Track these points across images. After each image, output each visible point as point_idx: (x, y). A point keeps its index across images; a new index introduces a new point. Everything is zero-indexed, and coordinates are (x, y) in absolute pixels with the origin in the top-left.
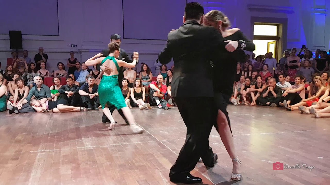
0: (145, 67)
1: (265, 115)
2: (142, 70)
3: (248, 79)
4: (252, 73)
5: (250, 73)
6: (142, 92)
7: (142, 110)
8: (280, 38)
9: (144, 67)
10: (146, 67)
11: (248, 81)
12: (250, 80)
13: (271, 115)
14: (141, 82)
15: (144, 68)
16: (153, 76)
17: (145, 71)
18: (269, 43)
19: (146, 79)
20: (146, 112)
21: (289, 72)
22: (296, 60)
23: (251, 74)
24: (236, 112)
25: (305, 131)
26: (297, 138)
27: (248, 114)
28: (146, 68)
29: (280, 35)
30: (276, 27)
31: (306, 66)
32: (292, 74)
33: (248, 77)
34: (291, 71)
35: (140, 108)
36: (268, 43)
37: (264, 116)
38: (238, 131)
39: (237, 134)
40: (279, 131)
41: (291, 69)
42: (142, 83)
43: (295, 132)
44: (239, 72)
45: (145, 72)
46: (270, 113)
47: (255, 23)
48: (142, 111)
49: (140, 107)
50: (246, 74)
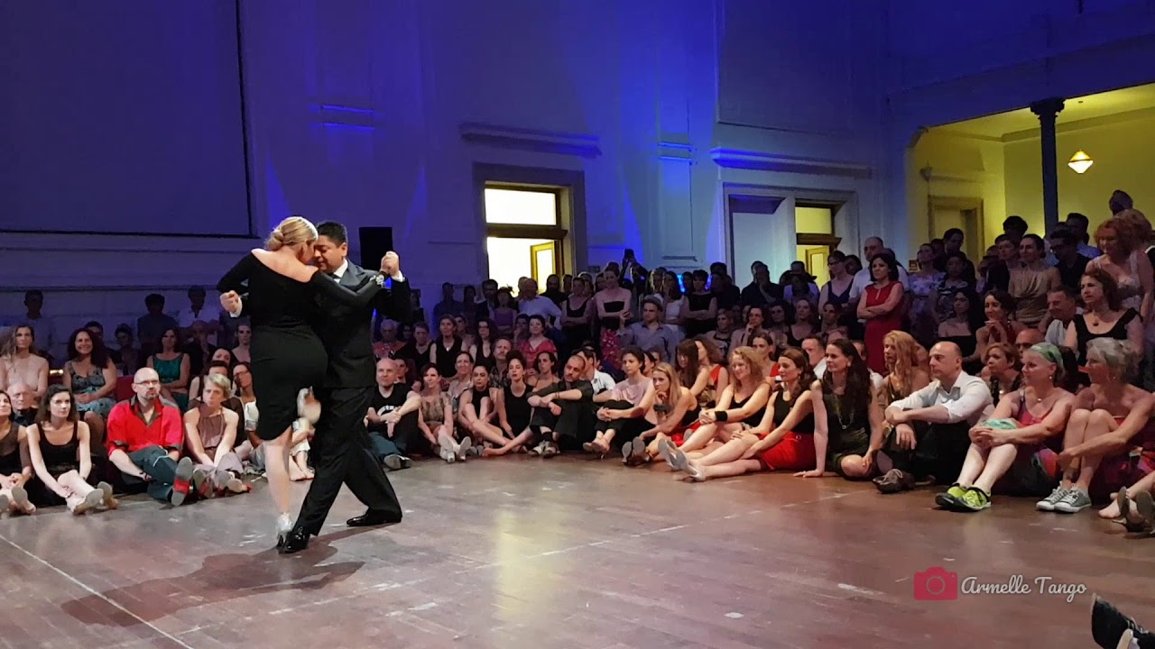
0: (83, 343)
1: (547, 485)
2: (74, 355)
3: (480, 370)
4: (492, 349)
5: (486, 346)
6: (75, 441)
7: (80, 513)
8: (566, 231)
9: (81, 340)
10: (86, 340)
11: (482, 375)
12: (489, 371)
13: (564, 485)
14: (72, 401)
15: (78, 344)
16: (122, 375)
17: (87, 355)
18: (536, 249)
19: (91, 388)
20: (97, 521)
21: (605, 340)
22: (618, 299)
23: (489, 351)
24: (451, 487)
25: (675, 528)
26: (652, 556)
27: (494, 490)
28: (90, 343)
29: (566, 224)
30: (551, 197)
31: (649, 319)
32: (612, 346)
33: (480, 360)
34: (608, 335)
35: (73, 508)
36: (532, 247)
37: (545, 489)
38: (466, 555)
39: (466, 566)
40: (596, 539)
41: (609, 330)
42: (77, 402)
43: (643, 536)
44: (452, 344)
45: (88, 360)
46: (564, 479)
47: (487, 182)
48: (81, 518)
49: (73, 503)
50: (473, 350)
